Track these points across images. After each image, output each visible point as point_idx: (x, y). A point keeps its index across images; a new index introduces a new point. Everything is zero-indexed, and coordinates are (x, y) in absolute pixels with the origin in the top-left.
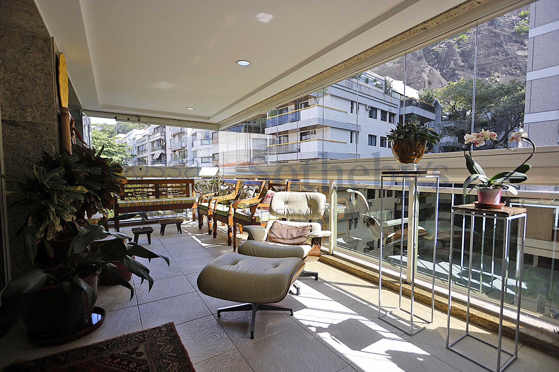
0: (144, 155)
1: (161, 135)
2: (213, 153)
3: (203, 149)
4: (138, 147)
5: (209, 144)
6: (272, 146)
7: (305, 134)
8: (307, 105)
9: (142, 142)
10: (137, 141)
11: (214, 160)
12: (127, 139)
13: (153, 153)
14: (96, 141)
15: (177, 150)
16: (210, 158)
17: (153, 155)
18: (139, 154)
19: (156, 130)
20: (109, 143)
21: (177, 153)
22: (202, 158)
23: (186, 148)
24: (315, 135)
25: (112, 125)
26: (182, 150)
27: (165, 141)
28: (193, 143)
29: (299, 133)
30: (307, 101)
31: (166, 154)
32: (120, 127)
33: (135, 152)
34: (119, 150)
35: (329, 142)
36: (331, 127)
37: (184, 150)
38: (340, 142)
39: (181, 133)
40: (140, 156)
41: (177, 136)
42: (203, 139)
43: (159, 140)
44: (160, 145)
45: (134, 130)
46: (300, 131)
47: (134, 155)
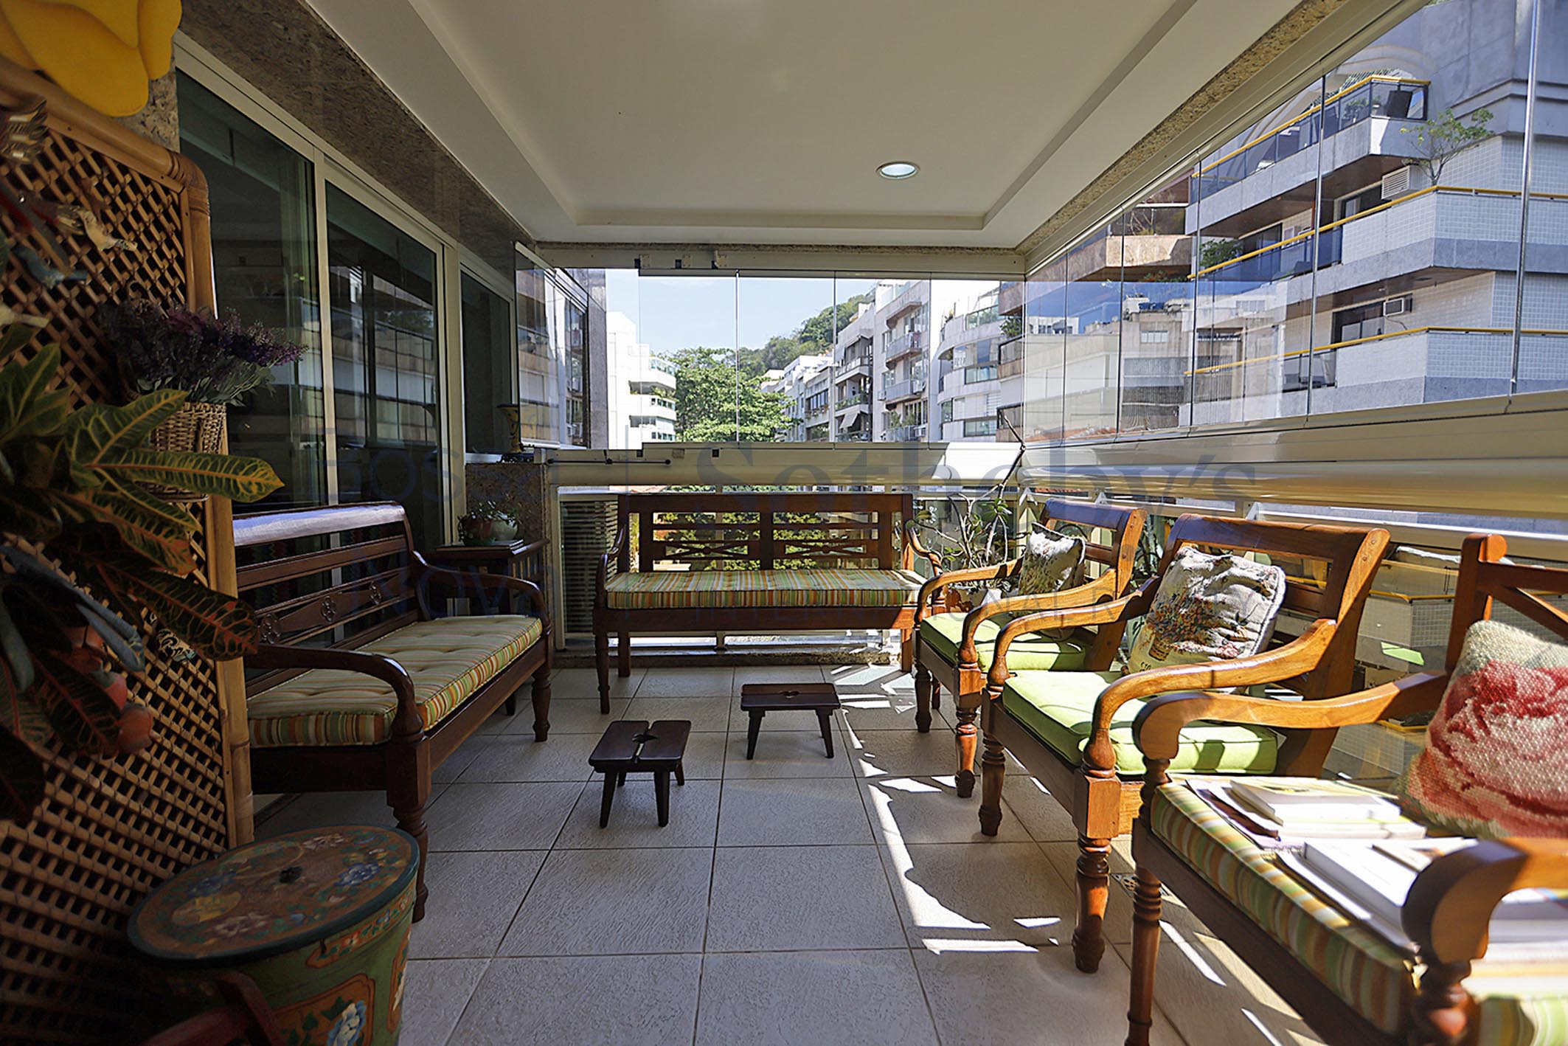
0: (822, 419)
1: (862, 365)
2: (1000, 405)
3: (970, 396)
4: (809, 399)
5: (989, 380)
6: (1208, 369)
7: (1357, 317)
8: (1371, 201)
9: (817, 385)
10: (806, 385)
11: (1001, 427)
12: (786, 381)
13: (840, 413)
14: (718, 389)
15: (900, 402)
16: (991, 422)
17: (841, 419)
18: (809, 419)
19: (849, 352)
20: (745, 393)
21: (899, 410)
22: (965, 421)
23: (925, 396)
24: (1408, 315)
25: (756, 351)
26: (913, 403)
27: (871, 381)
28: (941, 380)
29: (1328, 317)
30: (1379, 183)
31: (872, 415)
32: (774, 353)
33: (801, 414)
34: (765, 408)
35: (1483, 339)
36: (1497, 271)
37: (917, 401)
38: (1544, 334)
39: (912, 354)
40: (813, 422)
41: (901, 365)
42: (970, 367)
43: (856, 379)
44: (857, 391)
45: (801, 357)
46: (1336, 306)
47: (797, 420)
